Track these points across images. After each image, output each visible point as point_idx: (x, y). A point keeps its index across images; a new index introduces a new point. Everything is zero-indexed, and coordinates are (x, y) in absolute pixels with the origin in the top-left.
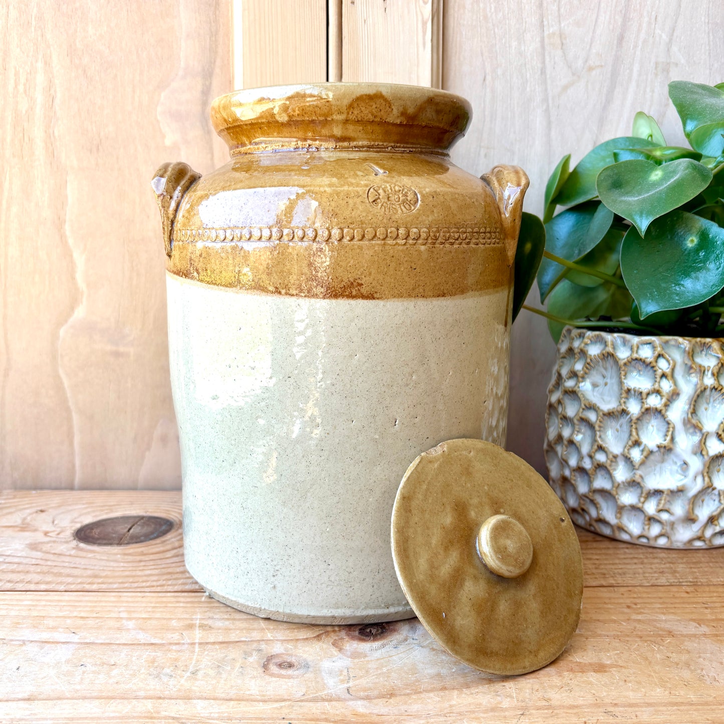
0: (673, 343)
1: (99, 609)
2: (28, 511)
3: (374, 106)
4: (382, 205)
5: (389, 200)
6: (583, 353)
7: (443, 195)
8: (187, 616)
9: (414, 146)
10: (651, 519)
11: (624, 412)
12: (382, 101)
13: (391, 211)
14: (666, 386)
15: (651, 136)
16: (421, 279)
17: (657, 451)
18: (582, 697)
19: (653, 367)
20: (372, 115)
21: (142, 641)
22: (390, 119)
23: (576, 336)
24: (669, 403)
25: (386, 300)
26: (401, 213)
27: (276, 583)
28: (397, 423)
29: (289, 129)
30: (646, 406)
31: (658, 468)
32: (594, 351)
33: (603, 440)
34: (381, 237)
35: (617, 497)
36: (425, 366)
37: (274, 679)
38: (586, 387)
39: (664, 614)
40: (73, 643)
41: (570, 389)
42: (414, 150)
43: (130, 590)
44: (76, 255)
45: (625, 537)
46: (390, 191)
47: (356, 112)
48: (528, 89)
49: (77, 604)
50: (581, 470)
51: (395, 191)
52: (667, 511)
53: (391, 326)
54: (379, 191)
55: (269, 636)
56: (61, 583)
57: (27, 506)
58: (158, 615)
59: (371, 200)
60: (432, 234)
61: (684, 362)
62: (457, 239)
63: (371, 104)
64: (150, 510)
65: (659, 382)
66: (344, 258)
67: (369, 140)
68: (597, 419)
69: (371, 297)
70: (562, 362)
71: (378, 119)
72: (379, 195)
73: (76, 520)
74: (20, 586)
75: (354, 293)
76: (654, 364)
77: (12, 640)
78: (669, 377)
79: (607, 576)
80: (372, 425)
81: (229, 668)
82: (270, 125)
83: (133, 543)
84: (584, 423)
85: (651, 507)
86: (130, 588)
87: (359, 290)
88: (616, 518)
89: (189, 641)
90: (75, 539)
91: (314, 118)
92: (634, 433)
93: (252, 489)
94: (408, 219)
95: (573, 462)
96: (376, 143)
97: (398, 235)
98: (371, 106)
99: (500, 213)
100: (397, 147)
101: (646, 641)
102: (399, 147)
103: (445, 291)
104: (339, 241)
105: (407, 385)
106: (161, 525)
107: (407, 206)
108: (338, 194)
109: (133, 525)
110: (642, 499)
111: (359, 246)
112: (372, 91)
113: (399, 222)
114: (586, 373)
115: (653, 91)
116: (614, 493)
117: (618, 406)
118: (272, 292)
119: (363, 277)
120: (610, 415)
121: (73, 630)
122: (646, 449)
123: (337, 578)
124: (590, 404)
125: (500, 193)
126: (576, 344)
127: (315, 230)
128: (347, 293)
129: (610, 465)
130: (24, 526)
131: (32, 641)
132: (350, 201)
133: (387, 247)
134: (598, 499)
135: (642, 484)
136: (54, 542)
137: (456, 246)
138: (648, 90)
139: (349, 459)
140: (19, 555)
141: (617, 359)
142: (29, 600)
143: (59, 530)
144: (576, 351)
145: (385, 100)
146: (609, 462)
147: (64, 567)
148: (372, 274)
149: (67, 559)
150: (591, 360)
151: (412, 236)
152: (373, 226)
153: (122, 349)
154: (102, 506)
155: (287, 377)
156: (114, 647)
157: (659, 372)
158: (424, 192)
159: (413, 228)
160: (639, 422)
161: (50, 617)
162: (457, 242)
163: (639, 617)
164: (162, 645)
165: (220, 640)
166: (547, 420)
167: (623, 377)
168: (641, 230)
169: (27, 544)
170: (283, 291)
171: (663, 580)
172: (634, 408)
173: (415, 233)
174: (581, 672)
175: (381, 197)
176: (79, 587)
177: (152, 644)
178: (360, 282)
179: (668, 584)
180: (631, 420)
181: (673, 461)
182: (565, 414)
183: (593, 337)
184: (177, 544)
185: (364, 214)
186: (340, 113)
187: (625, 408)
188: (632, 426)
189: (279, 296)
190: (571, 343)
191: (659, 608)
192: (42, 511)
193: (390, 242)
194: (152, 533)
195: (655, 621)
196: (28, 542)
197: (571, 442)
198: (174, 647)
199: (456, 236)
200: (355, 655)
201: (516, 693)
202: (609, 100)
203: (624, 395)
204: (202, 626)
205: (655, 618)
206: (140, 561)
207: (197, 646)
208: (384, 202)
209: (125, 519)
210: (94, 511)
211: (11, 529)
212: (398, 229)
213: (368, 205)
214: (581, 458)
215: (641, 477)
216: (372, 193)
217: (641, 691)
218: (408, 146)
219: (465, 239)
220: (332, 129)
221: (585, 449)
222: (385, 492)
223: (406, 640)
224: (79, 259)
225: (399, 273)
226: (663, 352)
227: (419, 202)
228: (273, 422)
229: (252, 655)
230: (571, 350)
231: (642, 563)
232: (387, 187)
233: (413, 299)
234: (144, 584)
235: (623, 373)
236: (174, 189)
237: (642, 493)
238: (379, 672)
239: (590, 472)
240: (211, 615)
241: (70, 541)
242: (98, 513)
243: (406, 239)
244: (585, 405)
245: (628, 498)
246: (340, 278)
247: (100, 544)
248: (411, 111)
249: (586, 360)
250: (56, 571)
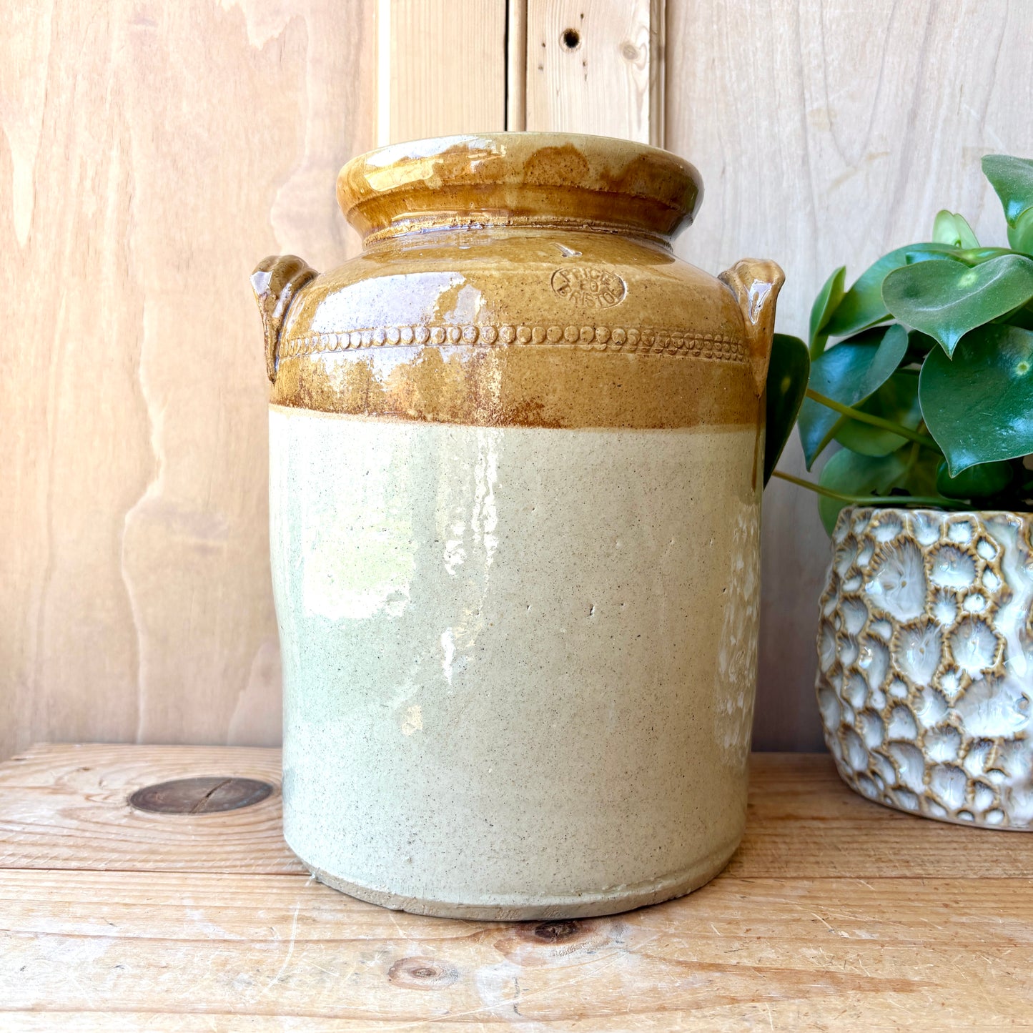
0: (1000, 520)
1: (153, 894)
2: (66, 769)
3: (563, 164)
4: (572, 295)
5: (582, 288)
6: (869, 540)
7: (660, 285)
8: (282, 906)
9: (620, 225)
10: (977, 784)
11: (931, 623)
12: (574, 157)
13: (585, 303)
14: (992, 583)
15: (959, 242)
16: (629, 400)
17: (981, 680)
18: (876, 1025)
19: (972, 556)
20: (560, 176)
21: (212, 937)
22: (586, 184)
23: (859, 518)
24: (997, 608)
25: (577, 429)
26: (599, 306)
27: (413, 853)
28: (593, 611)
29: (444, 199)
30: (963, 613)
31: (984, 706)
32: (885, 536)
33: (900, 666)
34: (571, 339)
35: (923, 750)
36: (635, 528)
37: (403, 990)
38: (874, 588)
39: (1001, 916)
40: (109, 937)
41: (852, 594)
42: (620, 230)
43: (202, 871)
44: (152, 411)
45: (938, 812)
46: (584, 276)
47: (536, 173)
48: (785, 185)
49: (120, 887)
50: (870, 712)
51: (591, 277)
52: (1000, 771)
53: (585, 466)
54: (568, 277)
55: (401, 933)
56: (101, 860)
57: (65, 763)
58: (239, 904)
59: (557, 287)
60: (644, 338)
61: (1017, 548)
62: (681, 348)
63: (559, 160)
64: (241, 771)
65: (982, 578)
66: (517, 368)
67: (556, 213)
68: (892, 634)
69: (556, 424)
70: (840, 557)
71: (568, 183)
72: (568, 281)
73: (133, 781)
74: (40, 863)
75: (531, 418)
76: (973, 551)
77: (18, 932)
78: (996, 570)
79: (912, 864)
80: (557, 613)
81: (337, 975)
82: (417, 194)
83: (212, 811)
84: (873, 643)
85: (975, 765)
86: (202, 868)
87: (538, 414)
88: (924, 782)
89: (280, 938)
90: (128, 805)
91: (478, 181)
92: (947, 654)
93: (380, 709)
94: (609, 315)
95: (858, 701)
96: (566, 219)
97: (595, 337)
98: (559, 164)
99: (743, 319)
100: (595, 225)
101: (974, 952)
102: (599, 225)
103: (664, 421)
104: (510, 343)
105: (608, 555)
106: (255, 790)
107: (608, 298)
108: (509, 279)
109: (215, 789)
110: (962, 753)
111: (538, 351)
112: (559, 144)
113: (596, 318)
114: (874, 570)
115: (960, 187)
116: (919, 744)
117: (922, 614)
118: (414, 418)
119: (544, 395)
120: (911, 627)
121: (111, 921)
122: (966, 676)
123: (504, 847)
124: (881, 614)
125: (743, 292)
126: (859, 529)
127: (476, 328)
128: (521, 419)
129: (913, 703)
130: (58, 787)
131: (48, 934)
132: (527, 289)
133: (579, 353)
134: (896, 754)
135: (961, 729)
136: (99, 808)
137: (679, 357)
138: (953, 185)
139: (522, 664)
140: (46, 823)
141: (919, 546)
142: (50, 881)
143: (106, 793)
144: (859, 538)
145: (578, 155)
146: (910, 697)
147: (108, 839)
148: (558, 391)
149: (114, 830)
150: (881, 550)
151: (615, 338)
152: (560, 324)
153: (211, 543)
154: (174, 765)
155: (432, 541)
156: (169, 944)
157: (981, 563)
158: (633, 280)
159: (617, 327)
160: (954, 637)
161: (79, 903)
162: (681, 351)
163: (964, 919)
164: (241, 942)
165: (328, 938)
166: (819, 643)
167: (928, 572)
168: (947, 347)
169: (58, 810)
170: (429, 417)
171: (997, 871)
172: (946, 617)
173: (620, 335)
174: (873, 991)
175: (570, 284)
176: (127, 865)
177: (225, 941)
178: (539, 402)
179: (1005, 876)
180: (942, 635)
181: (1006, 694)
182: (845, 631)
183: (882, 517)
184: (275, 814)
185: (547, 307)
186: (515, 173)
187: (933, 617)
188: (943, 642)
189: (423, 422)
190: (853, 529)
191: (993, 908)
192: (86, 769)
193: (583, 346)
194: (241, 800)
195: (988, 924)
196: (60, 807)
197: (855, 672)
198: (258, 946)
199: (680, 342)
200: (528, 961)
201: (773, 1017)
202: (898, 201)
203: (930, 598)
204: (301, 919)
205: (987, 921)
206: (220, 834)
207: (292, 944)
208: (575, 291)
209: (203, 781)
210: (160, 771)
211: (38, 791)
212: (595, 329)
213: (553, 294)
214: (869, 694)
215: (959, 718)
216: (558, 278)
217: (968, 1019)
218: (612, 224)
219: (692, 349)
220: (502, 198)
221: (875, 682)
222: (575, 715)
223: (606, 943)
224: (157, 416)
225: (597, 391)
226: (986, 534)
227: (626, 293)
228: (411, 608)
229: (373, 957)
230: (851, 538)
231: (965, 849)
232: (579, 271)
233: (616, 429)
234: (223, 863)
235: (928, 566)
236: (283, 286)
237: (961, 743)
238: (564, 984)
239: (883, 714)
240: (316, 905)
241: (122, 807)
242: (166, 773)
243: (606, 342)
244: (874, 616)
245: (940, 752)
246: (511, 397)
247: (164, 812)
248: (615, 172)
249: (874, 550)
250: (95, 845)
